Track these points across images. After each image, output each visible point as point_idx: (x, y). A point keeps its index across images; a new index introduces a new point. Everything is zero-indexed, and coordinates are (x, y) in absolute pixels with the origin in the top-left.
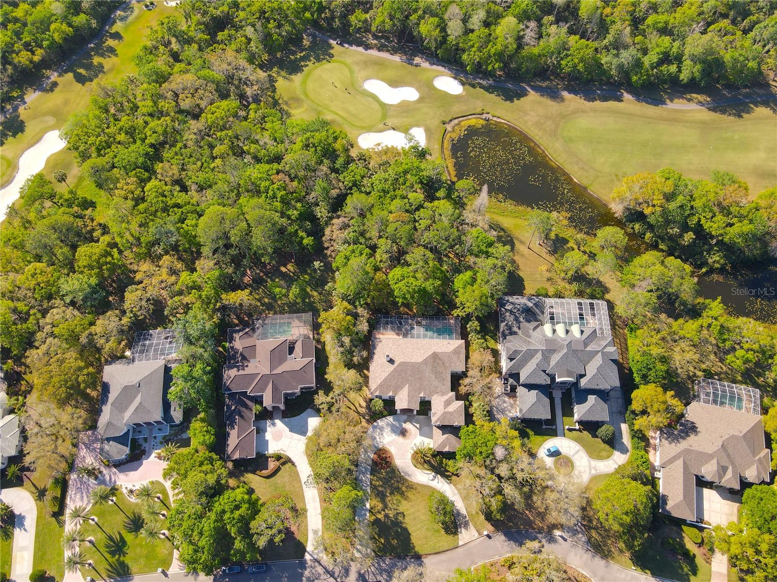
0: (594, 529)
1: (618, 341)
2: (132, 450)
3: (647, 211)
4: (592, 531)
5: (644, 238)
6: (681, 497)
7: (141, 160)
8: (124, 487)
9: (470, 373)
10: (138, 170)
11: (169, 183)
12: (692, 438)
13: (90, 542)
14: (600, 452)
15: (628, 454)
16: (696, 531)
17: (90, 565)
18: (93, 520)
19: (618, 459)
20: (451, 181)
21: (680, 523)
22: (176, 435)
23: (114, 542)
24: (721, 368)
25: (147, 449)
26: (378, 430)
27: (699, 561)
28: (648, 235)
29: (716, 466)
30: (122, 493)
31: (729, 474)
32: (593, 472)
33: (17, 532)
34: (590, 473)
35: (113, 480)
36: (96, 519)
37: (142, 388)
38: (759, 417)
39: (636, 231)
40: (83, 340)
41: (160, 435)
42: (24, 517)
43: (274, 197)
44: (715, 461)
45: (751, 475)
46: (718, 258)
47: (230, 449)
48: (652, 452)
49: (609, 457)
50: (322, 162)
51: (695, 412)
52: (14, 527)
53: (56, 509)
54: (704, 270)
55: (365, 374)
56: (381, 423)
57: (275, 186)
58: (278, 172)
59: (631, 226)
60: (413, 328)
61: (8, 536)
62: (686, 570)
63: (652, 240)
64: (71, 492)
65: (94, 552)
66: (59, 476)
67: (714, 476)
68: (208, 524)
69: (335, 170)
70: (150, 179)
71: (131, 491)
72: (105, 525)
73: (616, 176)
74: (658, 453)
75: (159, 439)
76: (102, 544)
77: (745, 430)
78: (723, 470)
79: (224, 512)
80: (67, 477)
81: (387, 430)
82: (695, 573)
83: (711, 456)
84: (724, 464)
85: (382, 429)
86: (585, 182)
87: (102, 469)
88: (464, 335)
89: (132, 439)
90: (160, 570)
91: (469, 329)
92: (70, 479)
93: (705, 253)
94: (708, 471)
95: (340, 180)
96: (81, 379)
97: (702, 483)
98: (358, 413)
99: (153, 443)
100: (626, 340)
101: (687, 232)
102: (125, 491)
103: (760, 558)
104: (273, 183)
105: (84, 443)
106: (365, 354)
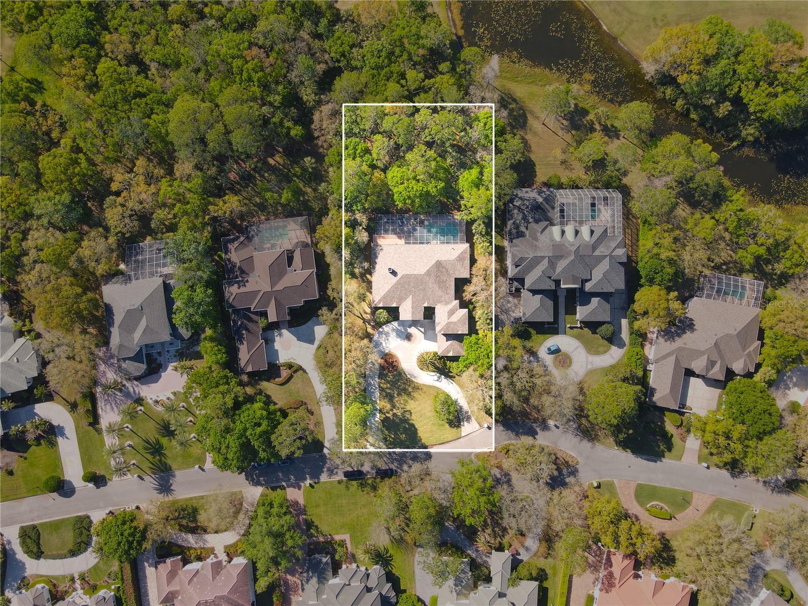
0: (585, 417)
1: (630, 231)
2: (149, 364)
3: (682, 79)
4: (583, 419)
5: (675, 105)
6: (668, 391)
7: (82, 31)
8: (149, 398)
9: (474, 280)
10: (83, 46)
11: (123, 62)
12: (688, 335)
13: (130, 446)
14: (598, 348)
15: (625, 348)
16: (677, 416)
17: (134, 464)
18: (127, 427)
19: (614, 355)
20: (456, 35)
21: (662, 410)
22: (188, 348)
23: (151, 445)
24: (731, 257)
25: (162, 362)
26: (384, 336)
27: (676, 440)
28: (680, 102)
29: (706, 361)
30: (148, 403)
31: (717, 367)
32: (590, 367)
33: (60, 440)
34: (586, 368)
35: (137, 392)
36: (130, 426)
37: (146, 310)
38: (758, 310)
39: (667, 98)
40: (72, 263)
41: (173, 349)
42: (63, 428)
43: (250, 79)
44: (705, 357)
45: (738, 367)
46: (752, 131)
47: (242, 363)
48: (647, 346)
49: (605, 352)
50: (302, 24)
51: (696, 307)
52: (56, 436)
53: (91, 420)
54: (735, 144)
55: (368, 279)
56: (386, 328)
57: (250, 66)
58: (251, 45)
59: (662, 90)
60: (415, 230)
61: (53, 444)
62: (662, 447)
63: (683, 108)
64: (101, 404)
65: (135, 454)
66: (85, 390)
67: (702, 370)
68: (232, 441)
69: (318, 36)
70: (99, 56)
71: (157, 402)
72: (140, 430)
73: (654, 19)
74: (653, 347)
75: (173, 353)
76: (140, 447)
77: (740, 326)
78: (712, 364)
79: (245, 430)
80: (93, 390)
81: (393, 335)
82: (670, 449)
83: (702, 353)
84: (713, 359)
85: (387, 334)
86: (615, 30)
87: (125, 382)
88: (469, 238)
89: (146, 354)
90: (197, 466)
91: (474, 231)
92: (96, 392)
93: (740, 124)
94: (698, 365)
95: (324, 51)
96: (82, 306)
97: (689, 373)
98: (363, 319)
99: (168, 357)
100: (638, 230)
101: (723, 103)
102: (150, 402)
103: (730, 442)
104: (247, 62)
105: (100, 358)
106: (366, 265)
